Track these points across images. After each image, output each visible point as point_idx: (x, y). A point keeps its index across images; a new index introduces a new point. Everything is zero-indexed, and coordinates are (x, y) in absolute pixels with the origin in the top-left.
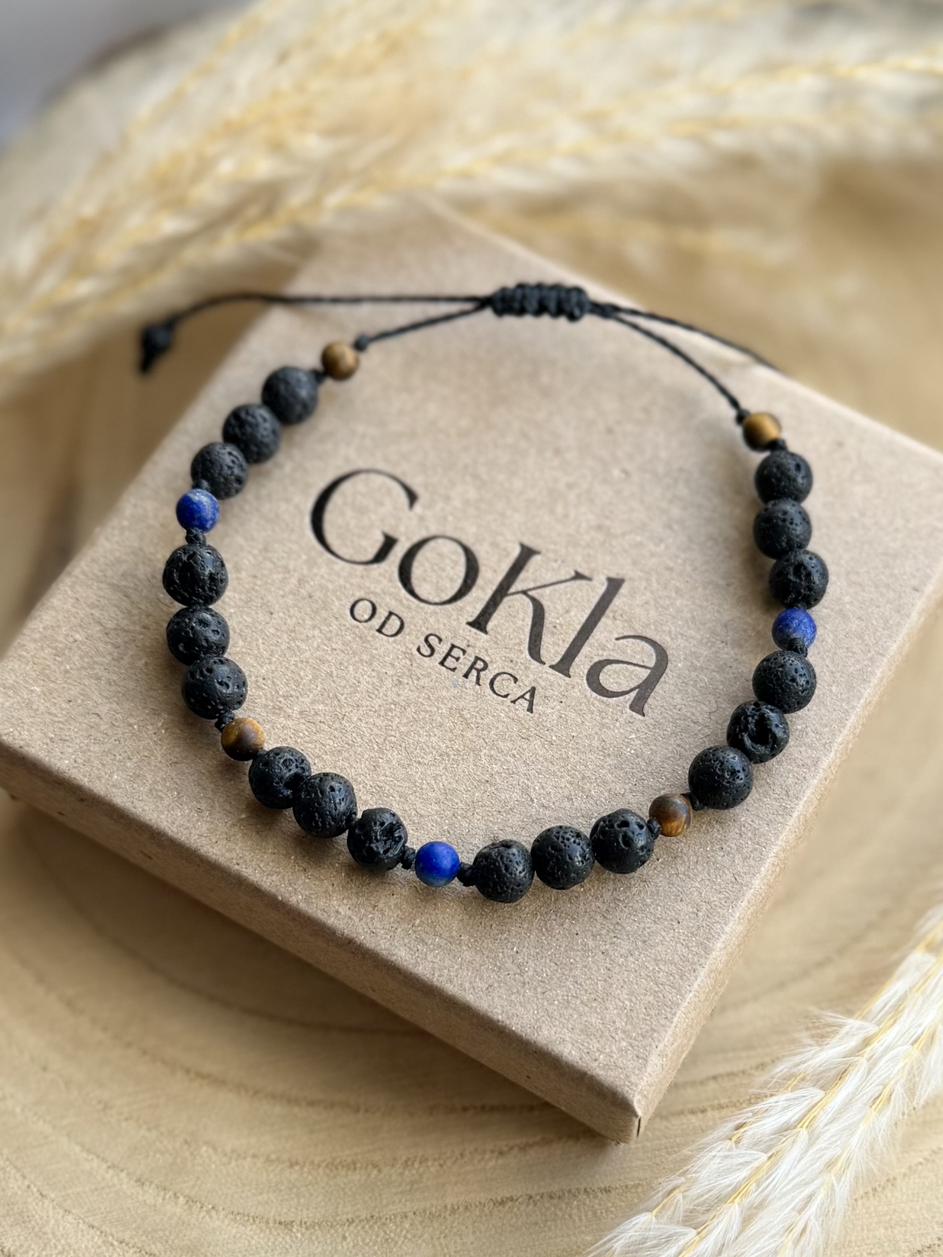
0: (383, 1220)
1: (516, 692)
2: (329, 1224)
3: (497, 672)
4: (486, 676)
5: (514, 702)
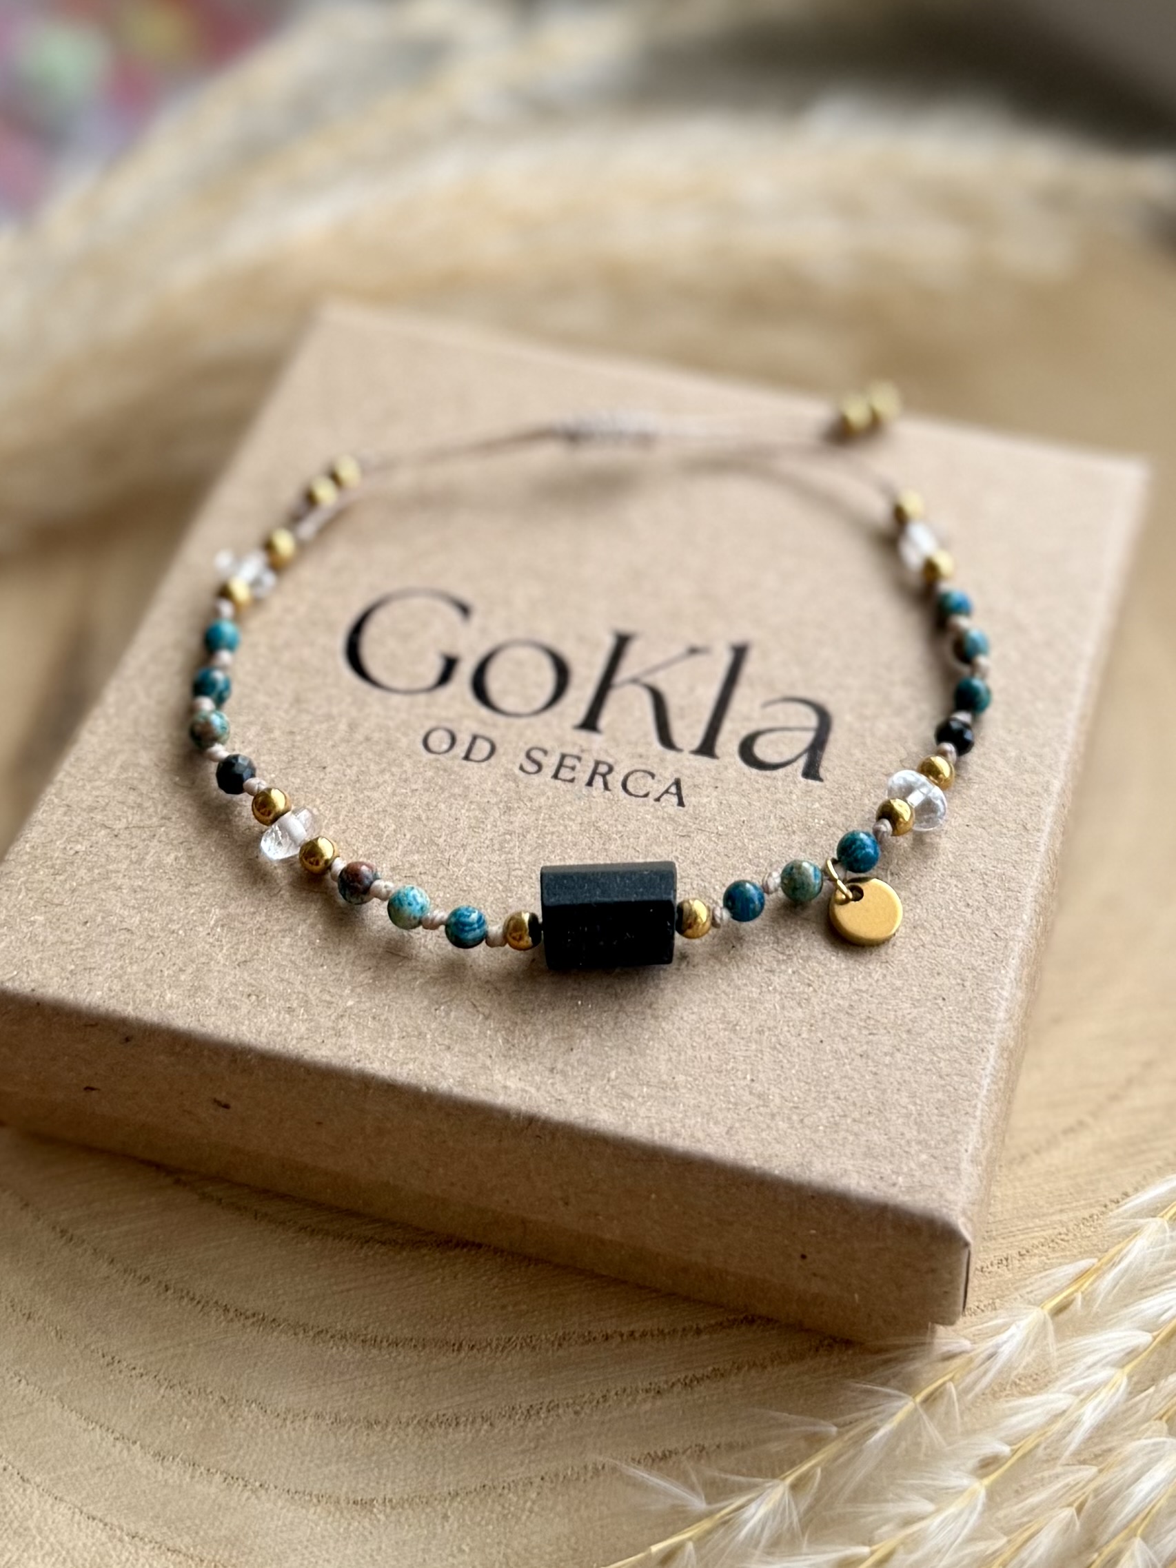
0: (500, 1491)
1: (656, 788)
2: (424, 1500)
3: (626, 771)
4: (615, 779)
5: (658, 800)
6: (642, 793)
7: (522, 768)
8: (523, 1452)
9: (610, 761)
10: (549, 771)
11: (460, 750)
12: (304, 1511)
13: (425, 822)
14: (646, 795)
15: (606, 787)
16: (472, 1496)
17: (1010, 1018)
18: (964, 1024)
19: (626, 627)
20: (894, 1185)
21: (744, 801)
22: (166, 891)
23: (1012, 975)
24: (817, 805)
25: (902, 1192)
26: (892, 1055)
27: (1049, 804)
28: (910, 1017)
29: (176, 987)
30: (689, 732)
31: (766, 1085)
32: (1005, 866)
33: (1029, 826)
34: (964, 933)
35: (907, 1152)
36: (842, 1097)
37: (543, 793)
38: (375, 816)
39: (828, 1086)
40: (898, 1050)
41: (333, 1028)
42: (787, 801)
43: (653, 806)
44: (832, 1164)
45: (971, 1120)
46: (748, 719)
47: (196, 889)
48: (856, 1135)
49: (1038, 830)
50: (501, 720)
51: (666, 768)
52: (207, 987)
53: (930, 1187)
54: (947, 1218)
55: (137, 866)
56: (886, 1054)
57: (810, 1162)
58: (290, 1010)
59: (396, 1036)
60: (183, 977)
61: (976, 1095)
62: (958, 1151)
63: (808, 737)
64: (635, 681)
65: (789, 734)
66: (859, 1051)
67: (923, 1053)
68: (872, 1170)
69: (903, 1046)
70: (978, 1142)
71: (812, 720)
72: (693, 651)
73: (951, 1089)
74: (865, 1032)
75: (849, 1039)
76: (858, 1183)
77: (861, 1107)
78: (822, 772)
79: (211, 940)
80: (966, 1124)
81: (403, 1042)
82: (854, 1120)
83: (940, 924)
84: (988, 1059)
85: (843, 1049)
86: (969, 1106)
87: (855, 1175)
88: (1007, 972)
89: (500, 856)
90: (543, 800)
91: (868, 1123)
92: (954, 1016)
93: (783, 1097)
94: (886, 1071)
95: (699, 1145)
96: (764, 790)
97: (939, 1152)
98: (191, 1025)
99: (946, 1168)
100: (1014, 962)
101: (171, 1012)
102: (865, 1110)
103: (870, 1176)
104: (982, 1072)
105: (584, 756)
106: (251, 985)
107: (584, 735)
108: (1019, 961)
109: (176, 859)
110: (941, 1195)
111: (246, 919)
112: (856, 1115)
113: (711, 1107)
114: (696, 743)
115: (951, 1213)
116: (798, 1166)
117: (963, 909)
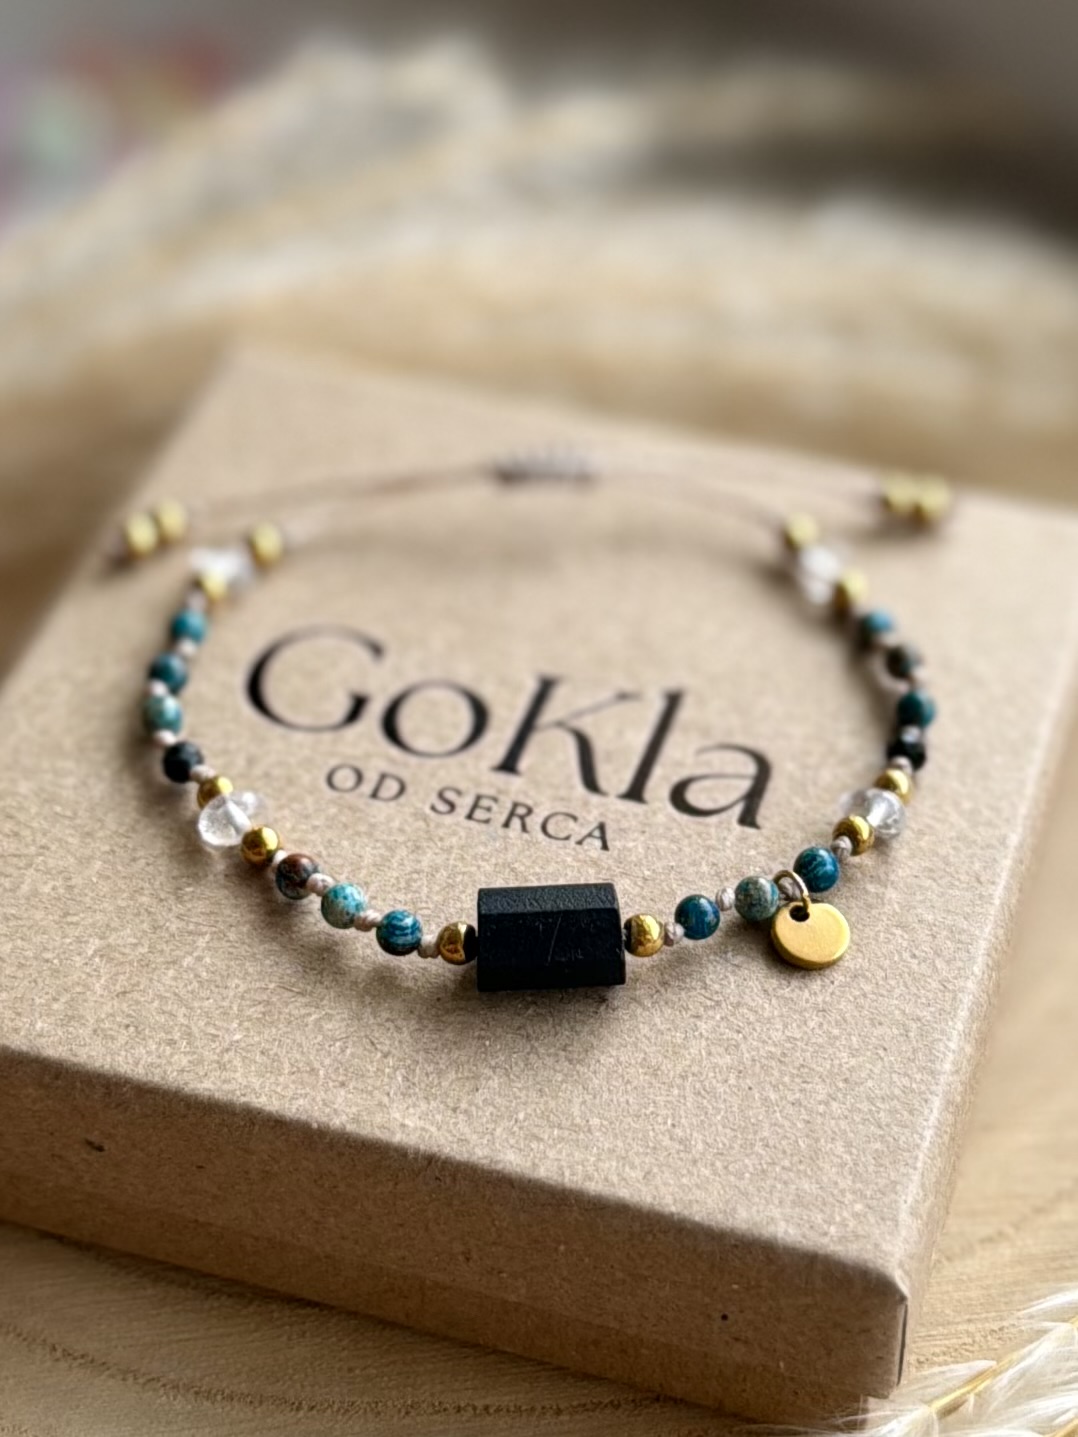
1: (579, 831)
3: (546, 814)
6: (563, 835)
7: (433, 808)
9: (530, 802)
10: (463, 809)
11: (367, 788)
14: (567, 838)
15: (524, 828)
19: (549, 670)
21: (673, 846)
29: (47, 1017)
30: (614, 779)
37: (458, 831)
41: (218, 1062)
42: (720, 848)
43: (574, 848)
46: (680, 764)
50: (412, 760)
51: (588, 812)
52: (81, 1016)
58: (171, 1042)
60: (56, 1006)
63: (745, 785)
64: (560, 724)
65: (724, 781)
71: (750, 768)
72: (623, 696)
78: (760, 822)
79: (88, 971)
90: (454, 840)
96: (695, 837)
98: (63, 1054)
101: (42, 1041)
105: (502, 797)
106: (130, 1016)
107: (502, 777)
114: (623, 789)
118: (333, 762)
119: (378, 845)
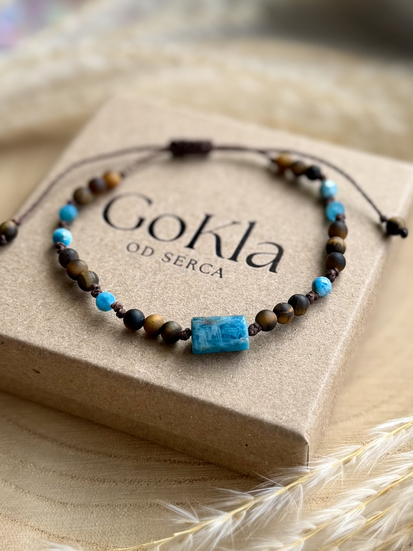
6: (207, 272)
7: (163, 260)
8: (125, 495)
9: (196, 259)
10: (173, 261)
11: (140, 251)
12: (42, 503)
13: (123, 276)
14: (208, 273)
15: (193, 269)
16: (103, 507)
17: (336, 364)
18: (317, 364)
19: (209, 212)
20: (281, 419)
21: (245, 278)
22: (24, 292)
23: (339, 348)
24: (273, 281)
25: (284, 422)
26: (288, 373)
27: (364, 288)
28: (297, 360)
29: (22, 326)
30: (227, 251)
31: (238, 379)
32: (342, 309)
33: (354, 295)
34: (323, 331)
35: (288, 408)
36: (266, 386)
37: (169, 269)
38: (105, 272)
39: (261, 382)
40: (290, 371)
41: (78, 345)
42: (262, 279)
43: (210, 277)
44: (258, 409)
45: (315, 398)
46: (251, 248)
47: (35, 292)
48: (270, 400)
49: (358, 297)
50: (158, 242)
51: (217, 264)
52: (33, 327)
53: (295, 421)
54: (300, 433)
55: (14, 282)
56: (285, 372)
57: (250, 408)
58: (63, 337)
59: (101, 350)
60: (25, 323)
61: (318, 390)
62: (308, 409)
63: (274, 257)
64: (210, 232)
65: (266, 255)
66: (275, 370)
67: (300, 373)
68: (274, 413)
69: (293, 370)
70: (316, 407)
71: (276, 251)
72: (234, 223)
73: (309, 387)
74: (278, 364)
75: (272, 366)
76: (267, 417)
77: (273, 390)
78: (277, 270)
79: (37, 311)
80: (313, 400)
81: (103, 352)
82: (269, 395)
83: (314, 328)
84: (325, 378)
85: (269, 369)
86: (315, 393)
87: (267, 415)
88: (337, 347)
89: (149, 290)
90: (168, 272)
91: (275, 396)
92: (314, 361)
93: (243, 384)
94: (284, 378)
95: (209, 398)
96: (253, 275)
97: (300, 409)
98: (26, 340)
99: (302, 415)
100: (341, 343)
101: (19, 334)
102: (274, 392)
103: (272, 415)
104: (322, 382)
105: (187, 257)
106: (50, 327)
107: (188, 249)
108: (343, 344)
109: (29, 281)
110: (299, 424)
111: (51, 304)
112: (271, 393)
113: (215, 385)
114: (230, 256)
115: (301, 431)
116: (245, 409)
117: (324, 323)
118: (130, 241)
119: (142, 272)
